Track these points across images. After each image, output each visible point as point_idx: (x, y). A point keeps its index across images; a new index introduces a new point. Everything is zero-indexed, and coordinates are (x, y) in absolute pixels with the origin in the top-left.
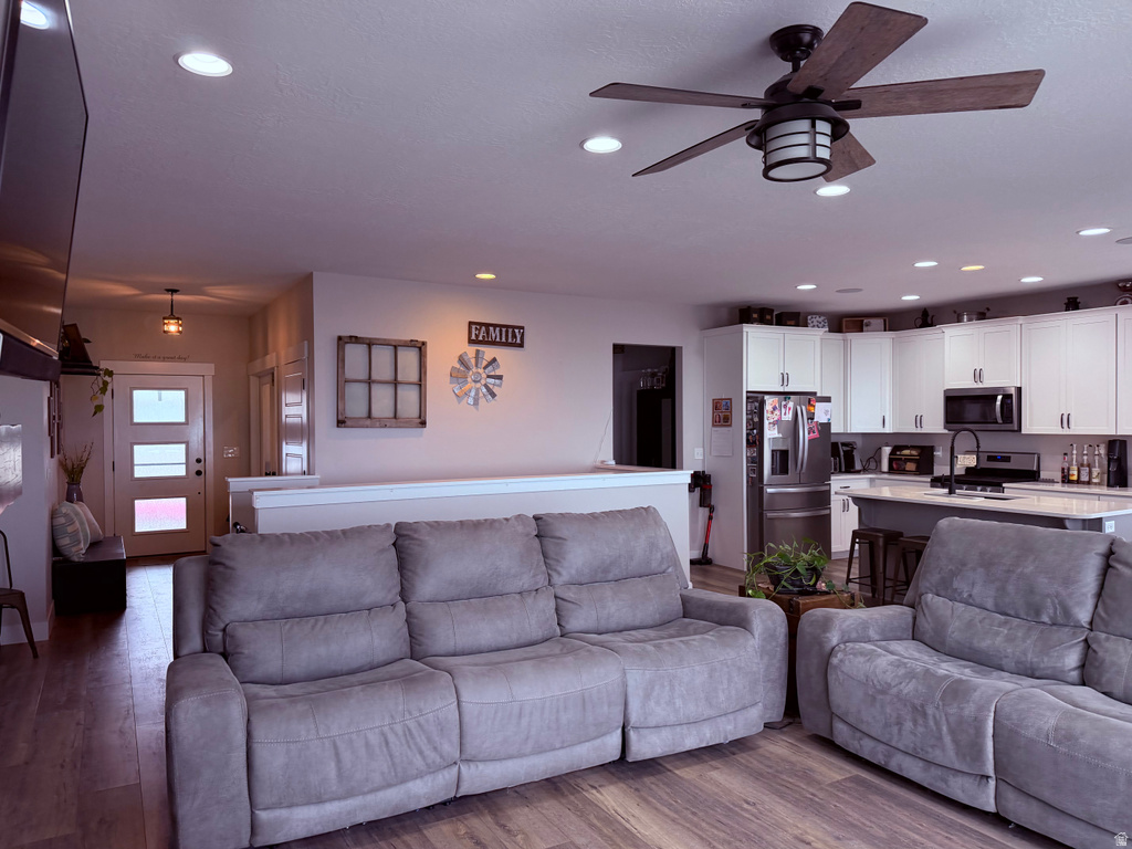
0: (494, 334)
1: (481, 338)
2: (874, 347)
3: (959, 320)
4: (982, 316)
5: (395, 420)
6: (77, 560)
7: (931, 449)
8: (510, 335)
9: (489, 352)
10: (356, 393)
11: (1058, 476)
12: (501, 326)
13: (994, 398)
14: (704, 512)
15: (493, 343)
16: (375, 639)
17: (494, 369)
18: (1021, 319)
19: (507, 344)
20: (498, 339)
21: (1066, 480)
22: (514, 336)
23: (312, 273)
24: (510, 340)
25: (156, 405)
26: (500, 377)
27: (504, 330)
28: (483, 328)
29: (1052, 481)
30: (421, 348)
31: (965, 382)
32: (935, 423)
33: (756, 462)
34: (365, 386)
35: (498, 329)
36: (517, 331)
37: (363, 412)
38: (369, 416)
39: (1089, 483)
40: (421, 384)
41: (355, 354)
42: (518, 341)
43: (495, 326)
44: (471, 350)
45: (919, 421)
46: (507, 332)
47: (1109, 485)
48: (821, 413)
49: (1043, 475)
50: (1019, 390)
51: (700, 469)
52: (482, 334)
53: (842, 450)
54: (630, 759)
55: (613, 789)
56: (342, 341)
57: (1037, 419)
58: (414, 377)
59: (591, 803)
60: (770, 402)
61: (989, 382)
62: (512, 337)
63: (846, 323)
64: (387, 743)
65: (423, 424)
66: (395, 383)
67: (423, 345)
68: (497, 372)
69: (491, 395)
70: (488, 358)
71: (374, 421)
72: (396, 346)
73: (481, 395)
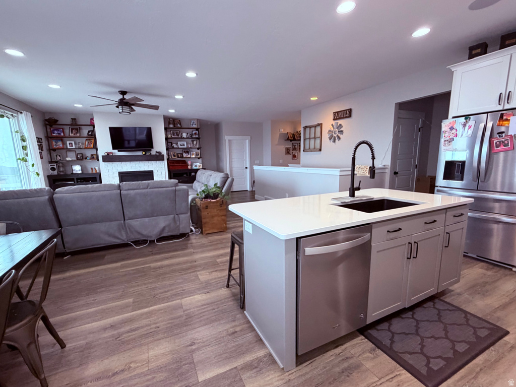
0: (340, 115)
1: (336, 118)
5: (314, 150)
9: (340, 122)
10: (307, 141)
12: (342, 111)
15: (340, 118)
22: (346, 114)
23: (301, 111)
24: (344, 116)
26: (342, 131)
28: (337, 114)
34: (309, 140)
36: (348, 111)
38: (309, 148)
40: (321, 137)
41: (308, 130)
42: (348, 115)
43: (340, 112)
44: (334, 123)
46: (344, 113)
56: (305, 128)
58: (319, 135)
60: (446, 125)
65: (320, 150)
66: (315, 138)
67: (320, 125)
68: (342, 129)
69: (339, 138)
70: (339, 124)
71: (310, 150)
72: (315, 126)
73: (336, 138)
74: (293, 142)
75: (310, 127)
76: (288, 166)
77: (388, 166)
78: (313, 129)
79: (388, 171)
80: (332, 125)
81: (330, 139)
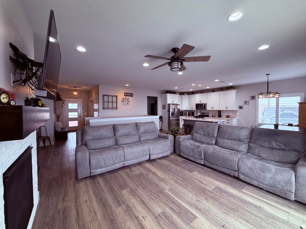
0: (128, 94)
2: (186, 97)
3: (198, 93)
4: (201, 93)
5: (112, 108)
6: (59, 131)
7: (194, 112)
11: (211, 116)
13: (203, 105)
14: (161, 122)
15: (128, 96)
16: (110, 142)
18: (206, 93)
19: (130, 96)
21: (213, 116)
23: (99, 85)
25: (72, 106)
26: (129, 101)
29: (211, 117)
30: (117, 97)
31: (198, 102)
32: (194, 109)
33: (169, 114)
34: (107, 103)
37: (107, 107)
38: (108, 107)
39: (216, 117)
40: (117, 102)
41: (106, 97)
44: (125, 97)
45: (192, 108)
47: (218, 117)
48: (178, 107)
49: (209, 116)
50: (206, 103)
51: (161, 116)
52: (126, 94)
53: (181, 112)
54: (150, 159)
55: (148, 164)
56: (104, 95)
57: (209, 108)
58: (115, 101)
59: (145, 166)
60: (171, 105)
61: (202, 102)
62: (131, 95)
63: (182, 94)
64: (112, 158)
65: (117, 109)
66: (112, 102)
69: (128, 104)
70: (127, 98)
72: (112, 96)
73: (126, 104)
75: (108, 96)
78: (110, 97)
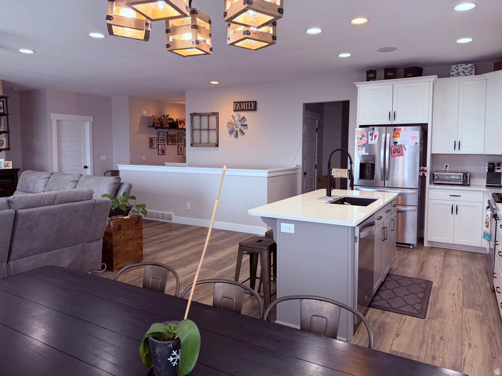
0: (243, 106)
1: (237, 109)
5: (208, 144)
8: (249, 106)
9: (243, 114)
10: (197, 133)
12: (245, 102)
15: (242, 110)
17: (244, 122)
19: (248, 110)
20: (244, 108)
22: (251, 106)
23: (185, 92)
24: (249, 108)
26: (246, 125)
27: (247, 104)
28: (238, 104)
34: (199, 131)
35: (244, 104)
36: (252, 103)
37: (199, 141)
38: (200, 143)
40: (217, 130)
41: (197, 118)
42: (253, 108)
43: (243, 102)
44: (235, 114)
46: (248, 104)
52: (240, 107)
56: (193, 115)
58: (215, 127)
60: (359, 132)
65: (217, 145)
66: (208, 130)
67: (216, 114)
68: (246, 123)
69: (243, 133)
70: (241, 117)
71: (201, 144)
72: (209, 115)
73: (239, 133)
74: (159, 130)
75: (201, 115)
76: (164, 165)
77: (300, 166)
78: (205, 119)
79: (300, 172)
80: (233, 116)
81: (231, 133)
